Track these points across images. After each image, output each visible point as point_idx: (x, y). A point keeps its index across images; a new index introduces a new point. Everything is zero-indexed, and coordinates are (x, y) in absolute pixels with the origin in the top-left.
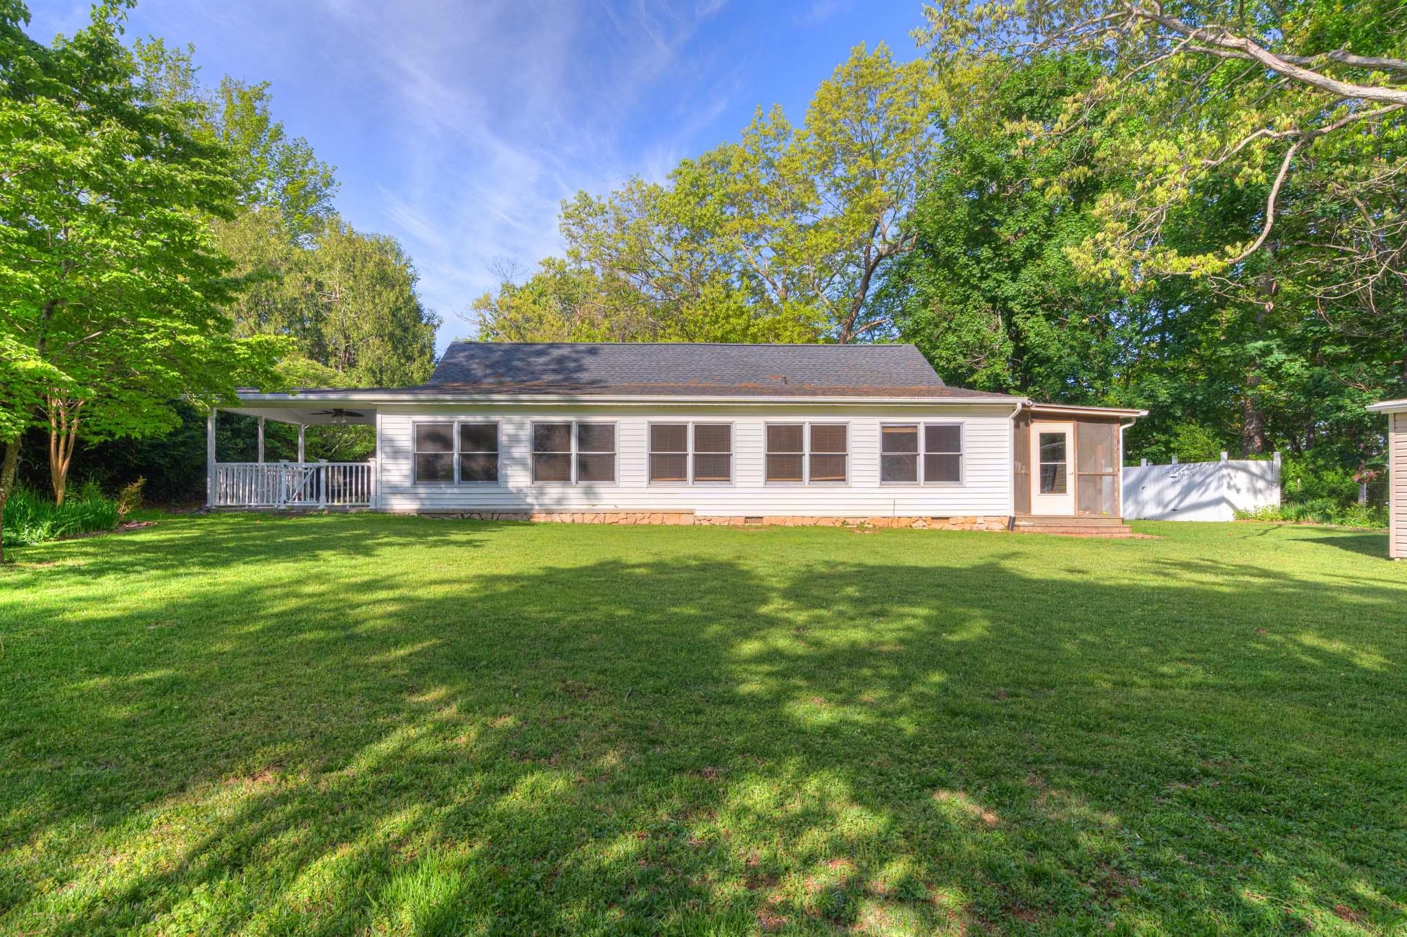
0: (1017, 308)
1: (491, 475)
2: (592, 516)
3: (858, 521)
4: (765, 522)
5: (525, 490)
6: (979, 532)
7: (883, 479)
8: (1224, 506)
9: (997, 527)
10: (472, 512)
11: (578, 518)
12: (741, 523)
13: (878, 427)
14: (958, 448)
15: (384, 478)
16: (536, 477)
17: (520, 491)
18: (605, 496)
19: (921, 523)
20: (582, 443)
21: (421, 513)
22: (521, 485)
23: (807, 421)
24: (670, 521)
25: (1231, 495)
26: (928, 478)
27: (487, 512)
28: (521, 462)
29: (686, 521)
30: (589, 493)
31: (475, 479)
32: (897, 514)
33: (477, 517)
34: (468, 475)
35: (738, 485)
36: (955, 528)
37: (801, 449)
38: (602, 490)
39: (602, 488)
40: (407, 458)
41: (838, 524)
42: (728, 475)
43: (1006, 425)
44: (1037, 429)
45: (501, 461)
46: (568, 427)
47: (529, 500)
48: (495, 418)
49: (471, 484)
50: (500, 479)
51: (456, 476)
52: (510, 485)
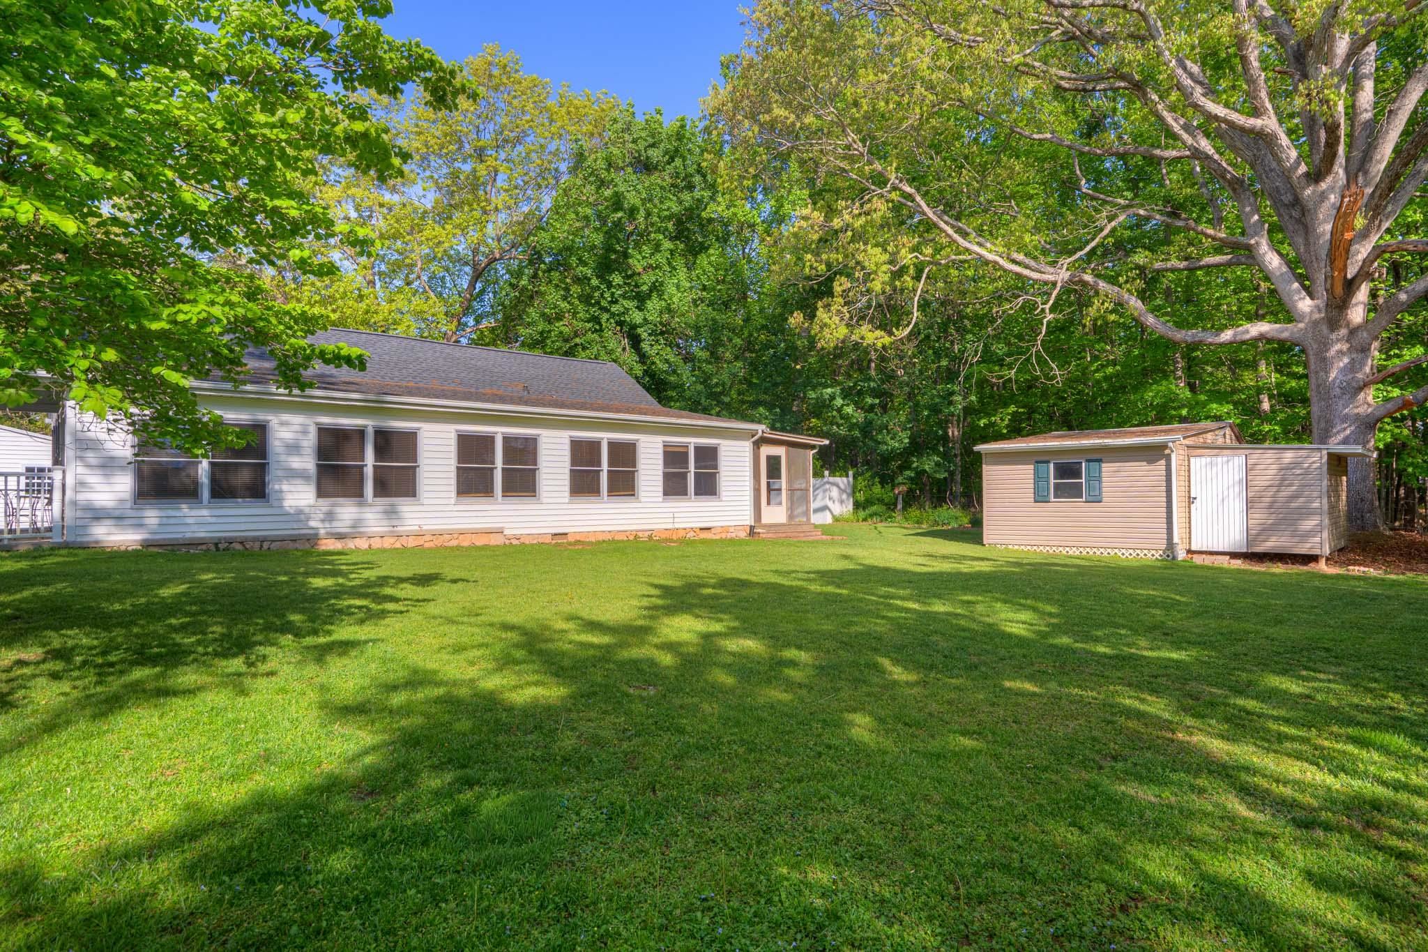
0: (644, 336)
1: (258, 490)
2: (392, 540)
3: (647, 534)
4: (571, 539)
5: (307, 510)
6: (732, 540)
7: (666, 493)
8: (827, 512)
9: (743, 535)
10: (230, 541)
11: (376, 543)
12: (548, 540)
13: (661, 446)
14: (716, 467)
15: (82, 497)
16: (321, 493)
17: (300, 512)
18: (407, 515)
19: (692, 534)
20: (380, 452)
21: (147, 544)
22: (302, 503)
23: (605, 437)
24: (480, 541)
25: (830, 504)
26: (698, 492)
27: (255, 539)
28: (300, 475)
29: (496, 540)
30: (391, 513)
31: (235, 497)
32: (677, 526)
33: (238, 547)
34: (222, 491)
35: (545, 500)
36: (715, 537)
37: (599, 464)
38: (405, 509)
39: (406, 507)
40: (122, 468)
41: (631, 538)
42: (534, 491)
43: (746, 446)
44: (766, 450)
45: (273, 473)
46: (361, 433)
47: (312, 524)
48: (261, 416)
49: (229, 502)
50: (273, 497)
51: (206, 493)
52: (286, 504)
